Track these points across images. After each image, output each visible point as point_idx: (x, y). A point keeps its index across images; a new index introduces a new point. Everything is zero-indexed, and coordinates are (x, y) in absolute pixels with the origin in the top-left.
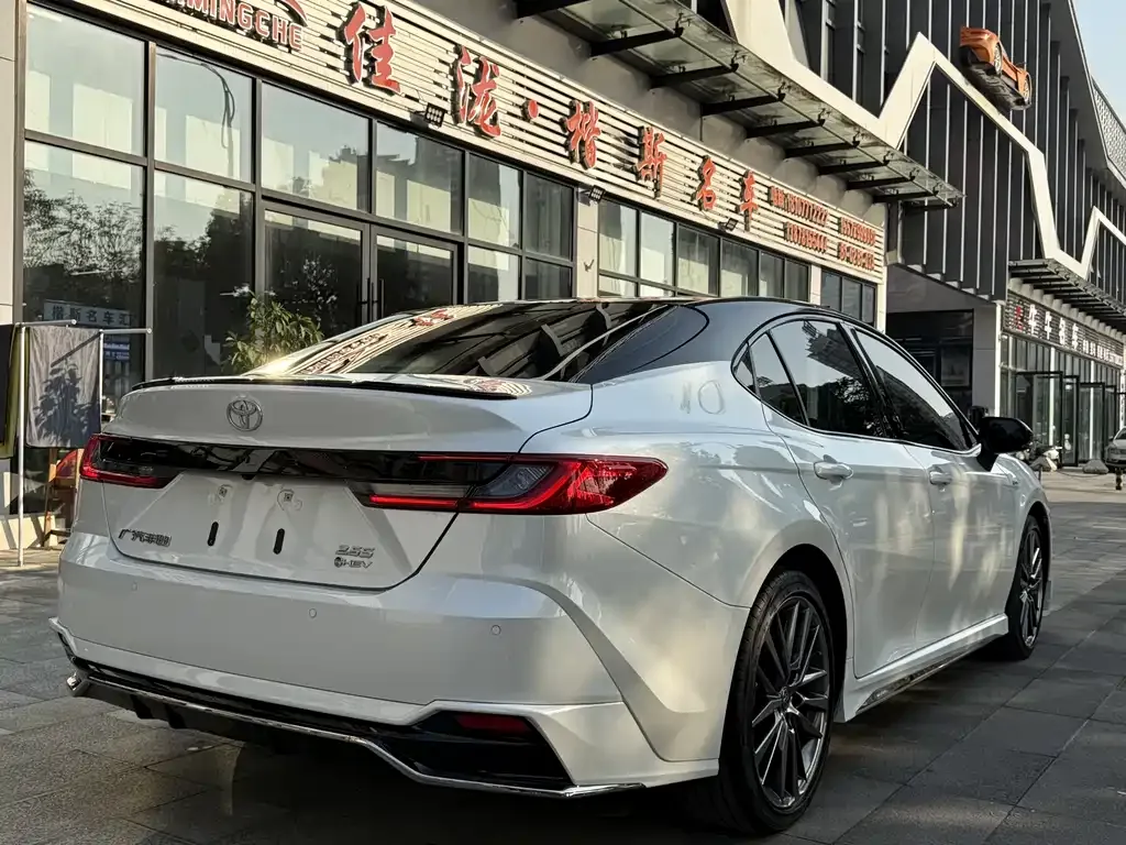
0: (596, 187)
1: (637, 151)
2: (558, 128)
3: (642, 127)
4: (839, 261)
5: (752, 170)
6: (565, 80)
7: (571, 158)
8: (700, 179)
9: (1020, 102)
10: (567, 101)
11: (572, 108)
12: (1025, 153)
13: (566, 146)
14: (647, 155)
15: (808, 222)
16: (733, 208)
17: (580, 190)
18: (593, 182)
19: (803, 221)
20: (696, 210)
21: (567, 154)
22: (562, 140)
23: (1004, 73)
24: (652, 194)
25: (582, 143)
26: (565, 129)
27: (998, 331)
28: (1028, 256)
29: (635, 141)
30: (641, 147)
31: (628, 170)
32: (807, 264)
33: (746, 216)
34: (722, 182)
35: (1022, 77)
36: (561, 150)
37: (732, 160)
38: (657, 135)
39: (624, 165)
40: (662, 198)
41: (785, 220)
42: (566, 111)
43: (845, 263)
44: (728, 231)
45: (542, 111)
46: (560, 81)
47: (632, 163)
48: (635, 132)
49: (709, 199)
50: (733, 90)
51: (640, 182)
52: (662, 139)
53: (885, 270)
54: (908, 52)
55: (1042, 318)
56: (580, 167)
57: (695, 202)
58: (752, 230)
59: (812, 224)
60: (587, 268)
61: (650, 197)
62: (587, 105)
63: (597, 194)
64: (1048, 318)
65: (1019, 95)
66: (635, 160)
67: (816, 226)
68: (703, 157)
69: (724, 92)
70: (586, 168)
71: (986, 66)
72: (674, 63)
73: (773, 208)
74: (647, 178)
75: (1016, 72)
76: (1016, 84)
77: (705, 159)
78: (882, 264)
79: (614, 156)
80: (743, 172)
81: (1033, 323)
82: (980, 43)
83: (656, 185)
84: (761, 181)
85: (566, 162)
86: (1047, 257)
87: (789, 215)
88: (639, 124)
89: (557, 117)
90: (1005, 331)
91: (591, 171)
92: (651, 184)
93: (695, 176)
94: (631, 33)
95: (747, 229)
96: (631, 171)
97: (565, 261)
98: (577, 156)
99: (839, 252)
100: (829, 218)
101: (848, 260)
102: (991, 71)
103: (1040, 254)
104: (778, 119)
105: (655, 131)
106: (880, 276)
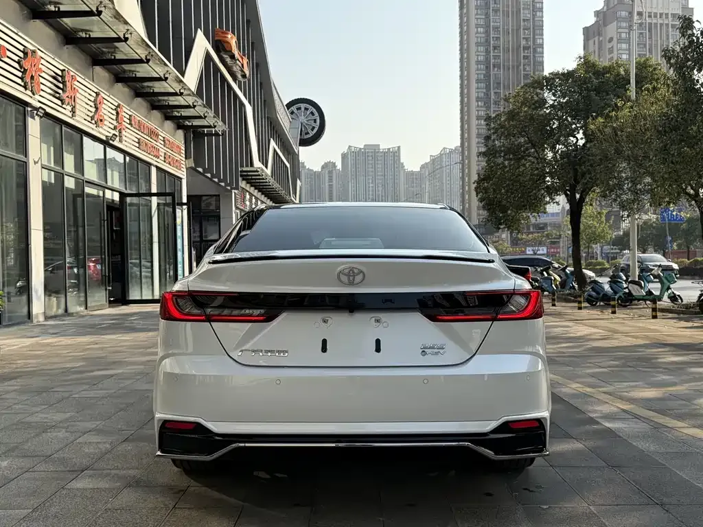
0: (40, 107)
1: (61, 86)
2: (16, 65)
3: (65, 70)
4: (165, 164)
5: (122, 104)
6: (20, 34)
7: (25, 87)
8: (95, 107)
9: (244, 76)
10: (21, 48)
11: (25, 54)
12: (244, 106)
13: (22, 78)
14: (68, 89)
15: (149, 139)
16: (112, 127)
17: (29, 109)
18: (39, 105)
19: (147, 137)
20: (94, 126)
21: (23, 84)
22: (20, 74)
23: (238, 60)
24: (70, 115)
25: (32, 77)
26: (21, 67)
27: (234, 208)
28: (247, 166)
29: (60, 79)
30: (64, 83)
31: (57, 98)
32: (149, 164)
33: (120, 132)
34: (107, 110)
35: (245, 61)
36: (19, 81)
37: (111, 96)
38: (72, 76)
39: (55, 95)
40: (76, 118)
41: (139, 137)
42: (21, 55)
43: (167, 165)
44: (111, 142)
45: (9, 54)
46: (17, 34)
47: (60, 94)
48: (60, 73)
49: (101, 120)
50: (114, 52)
51: (64, 106)
52: (76, 79)
53: (185, 170)
54: (194, 40)
55: (250, 201)
56: (30, 93)
57: (93, 122)
58: (124, 142)
59: (151, 140)
60: (35, 163)
61: (69, 117)
62: (34, 52)
63: (41, 113)
64: (254, 200)
65: (244, 72)
66: (60, 91)
67: (153, 141)
68: (96, 93)
69: (109, 52)
70: (34, 94)
71: (230, 53)
72: (82, 30)
73: (132, 128)
74: (68, 104)
75: (242, 58)
76: (243, 65)
77: (97, 94)
78: (184, 167)
79: (50, 88)
80: (116, 104)
81: (248, 203)
82: (226, 39)
83: (72, 109)
84: (126, 111)
85: (22, 89)
86: (255, 166)
87: (140, 133)
88: (62, 68)
89: (16, 58)
90: (237, 208)
91: (37, 97)
92: (69, 108)
93: (92, 104)
94: (63, 8)
95: (120, 141)
96: (58, 98)
97: (22, 157)
98: (29, 86)
99: (165, 158)
100: (160, 137)
101: (169, 164)
102: (233, 57)
103: (252, 165)
104: (137, 73)
105: (72, 74)
106: (182, 174)
